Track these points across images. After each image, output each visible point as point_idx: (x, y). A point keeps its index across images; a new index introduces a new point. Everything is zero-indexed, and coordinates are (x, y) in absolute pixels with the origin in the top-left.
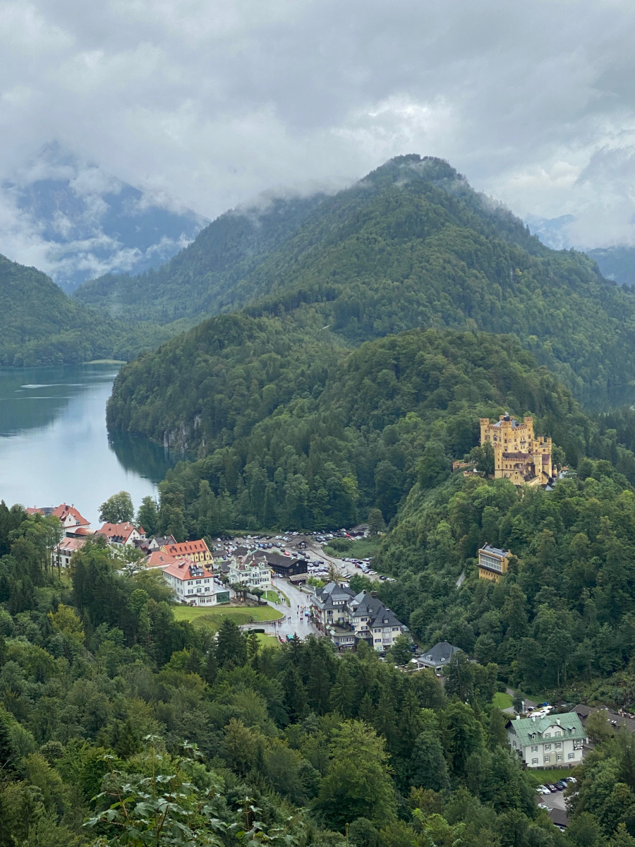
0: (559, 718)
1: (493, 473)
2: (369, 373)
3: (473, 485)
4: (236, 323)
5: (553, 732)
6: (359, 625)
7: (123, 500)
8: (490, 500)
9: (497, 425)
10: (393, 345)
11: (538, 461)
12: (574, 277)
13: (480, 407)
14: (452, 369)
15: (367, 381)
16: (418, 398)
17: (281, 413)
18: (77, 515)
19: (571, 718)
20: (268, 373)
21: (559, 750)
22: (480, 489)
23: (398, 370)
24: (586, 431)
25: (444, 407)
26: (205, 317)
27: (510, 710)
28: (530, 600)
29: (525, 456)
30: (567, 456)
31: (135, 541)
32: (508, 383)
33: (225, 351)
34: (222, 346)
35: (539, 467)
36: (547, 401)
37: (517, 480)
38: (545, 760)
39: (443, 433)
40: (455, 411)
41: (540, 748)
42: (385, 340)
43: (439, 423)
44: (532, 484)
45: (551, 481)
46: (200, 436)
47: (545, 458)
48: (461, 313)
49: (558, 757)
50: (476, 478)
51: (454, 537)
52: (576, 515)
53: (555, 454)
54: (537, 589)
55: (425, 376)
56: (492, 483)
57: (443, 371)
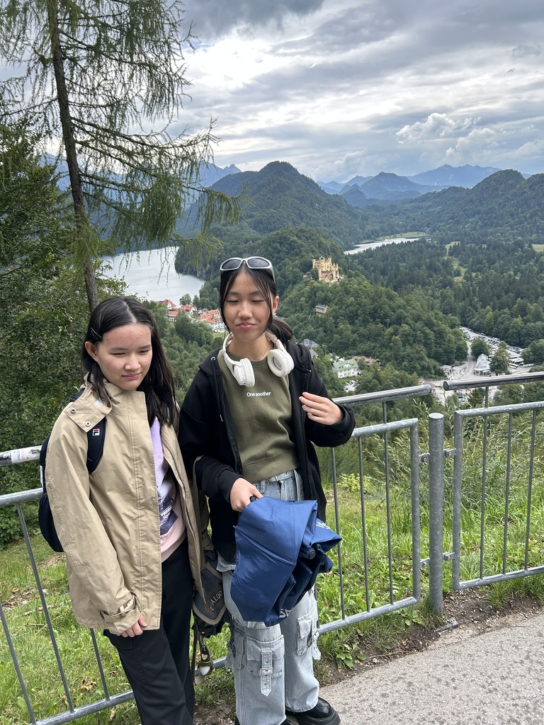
0: (349, 361)
1: (318, 278)
2: (270, 245)
3: (313, 283)
4: (219, 229)
5: (347, 366)
7: (187, 296)
8: (318, 289)
9: (318, 261)
10: (278, 234)
11: (334, 273)
12: (338, 204)
13: (311, 255)
14: (300, 242)
15: (269, 248)
16: (288, 253)
18: (171, 303)
19: (352, 361)
21: (349, 372)
22: (314, 284)
23: (280, 243)
24: (348, 261)
25: (298, 255)
27: (331, 360)
28: (335, 323)
29: (329, 272)
30: (344, 271)
31: (194, 311)
32: (320, 245)
35: (334, 275)
36: (333, 251)
37: (327, 280)
39: (299, 265)
40: (302, 256)
42: (274, 233)
43: (297, 262)
44: (333, 282)
45: (339, 280)
47: (336, 272)
48: (299, 221)
49: (349, 374)
50: (312, 281)
51: (306, 302)
52: (350, 291)
53: (339, 270)
54: (338, 318)
55: (290, 245)
56: (319, 282)
57: (297, 243)
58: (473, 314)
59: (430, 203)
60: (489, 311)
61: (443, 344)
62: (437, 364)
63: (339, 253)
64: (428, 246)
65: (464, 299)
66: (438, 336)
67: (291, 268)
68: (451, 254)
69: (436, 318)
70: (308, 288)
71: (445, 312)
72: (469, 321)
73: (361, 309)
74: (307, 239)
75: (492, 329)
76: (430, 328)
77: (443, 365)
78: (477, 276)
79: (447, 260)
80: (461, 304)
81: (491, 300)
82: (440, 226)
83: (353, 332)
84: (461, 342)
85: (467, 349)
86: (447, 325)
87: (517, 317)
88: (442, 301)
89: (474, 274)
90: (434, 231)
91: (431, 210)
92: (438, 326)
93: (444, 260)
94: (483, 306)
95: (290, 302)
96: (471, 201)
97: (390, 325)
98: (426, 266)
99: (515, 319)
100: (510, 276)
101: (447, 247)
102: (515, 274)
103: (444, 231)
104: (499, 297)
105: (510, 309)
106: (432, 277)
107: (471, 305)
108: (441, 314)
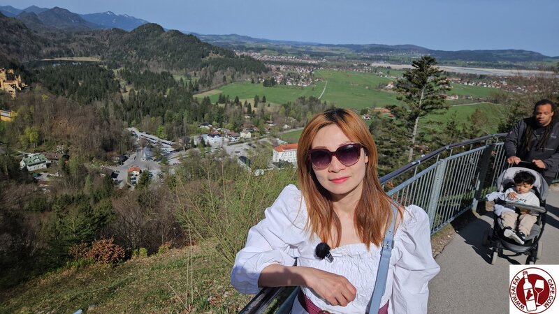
0: (37, 156)
5: (36, 161)
21: (39, 165)
35: (17, 85)
37: (10, 89)
38: (35, 168)
41: (33, 166)
47: (19, 82)
64: (101, 69)
68: (118, 76)
79: (116, 81)
81: (149, 111)
89: (136, 92)
90: (104, 58)
101: (115, 71)
103: (112, 59)
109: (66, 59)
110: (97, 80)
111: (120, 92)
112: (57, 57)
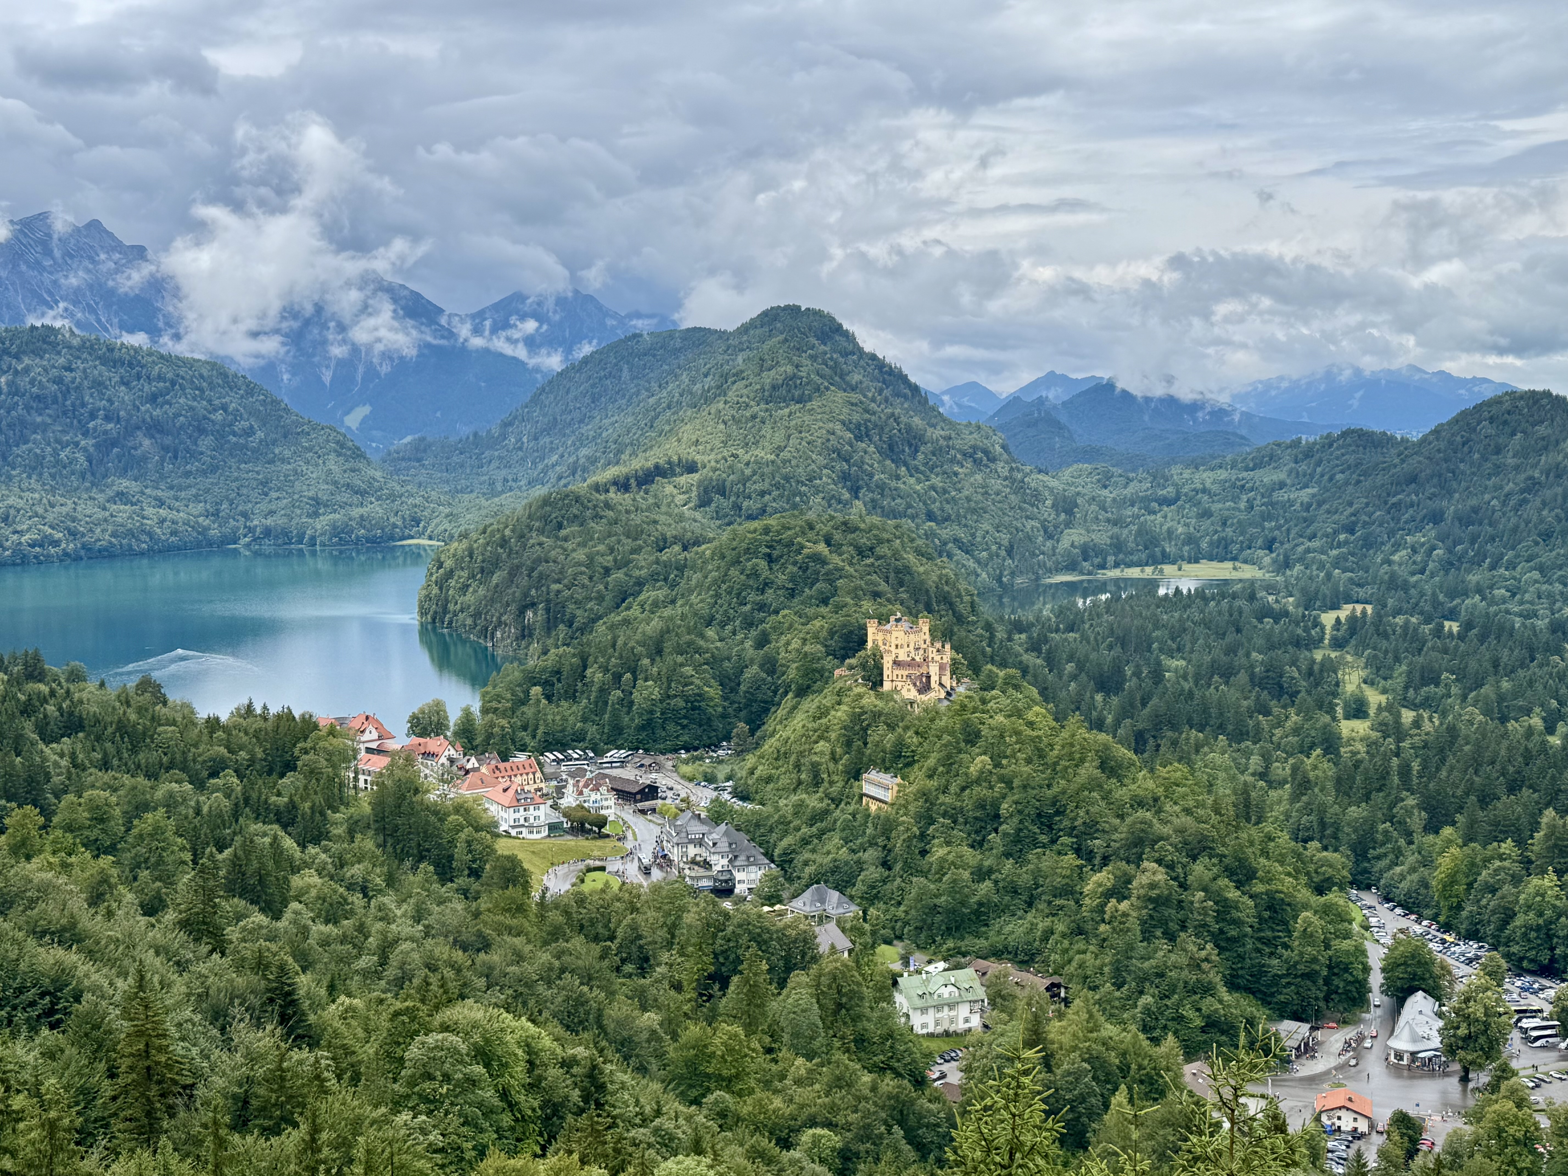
0: (955, 976)
1: (881, 684)
2: (736, 562)
3: (860, 696)
4: (577, 499)
5: (946, 992)
6: (719, 863)
7: (437, 708)
8: (876, 715)
9: (888, 627)
10: (767, 530)
11: (934, 670)
12: (980, 455)
13: (867, 605)
14: (836, 560)
15: (733, 572)
16: (793, 593)
17: (628, 608)
18: (378, 727)
19: (967, 976)
20: (615, 561)
21: (953, 1013)
22: (865, 701)
23: (770, 559)
24: (991, 637)
25: (825, 602)
26: (540, 491)
27: (897, 967)
28: (923, 836)
29: (919, 665)
30: (969, 665)
31: (452, 761)
32: (901, 578)
33: (563, 533)
34: (560, 526)
35: (934, 679)
36: (946, 600)
37: (910, 693)
38: (937, 1024)
39: (824, 634)
40: (838, 608)
41: (931, 1011)
42: (755, 524)
43: (817, 623)
44: (927, 698)
45: (949, 694)
46: (531, 635)
47: (942, 668)
48: (846, 496)
49: (951, 1021)
50: (860, 690)
51: (834, 758)
52: (978, 734)
53: (954, 663)
54: (932, 821)
55: (804, 568)
56: (880, 696)
57: (824, 562)
58: (1398, 853)
59: (1282, 475)
60: (1449, 842)
61: (1286, 946)
62: (1261, 1014)
63: (963, 608)
64: (1265, 612)
65: (1367, 798)
66: (1266, 914)
67: (795, 644)
68: (1338, 644)
69: (1265, 853)
70: (841, 714)
71: (1302, 837)
72: (1381, 872)
73: (1009, 799)
74: (861, 552)
75: (1459, 907)
76: (1239, 885)
77: (1282, 1017)
78: (1417, 724)
79: (1322, 664)
80: (1355, 812)
81: (1460, 809)
82: (1308, 551)
83: (981, 874)
84: (1346, 945)
85: (1367, 969)
86: (1303, 879)
87: (1543, 872)
88: (1295, 797)
89: (1408, 716)
90: (1287, 564)
91: (1281, 496)
92: (1269, 881)
93: (1313, 661)
94: (1433, 827)
95: (780, 756)
96: (1413, 479)
97: (1106, 860)
98: (1252, 676)
99: (1535, 881)
100: (1530, 732)
101: (1328, 619)
102: (1550, 729)
103: (1321, 567)
104: (1485, 800)
105: (1520, 843)
106: (1267, 713)
107: (1390, 818)
108: (1284, 839)
109: (1134, 573)
110: (1240, 660)
111: (1331, 711)
112: (1103, 566)
